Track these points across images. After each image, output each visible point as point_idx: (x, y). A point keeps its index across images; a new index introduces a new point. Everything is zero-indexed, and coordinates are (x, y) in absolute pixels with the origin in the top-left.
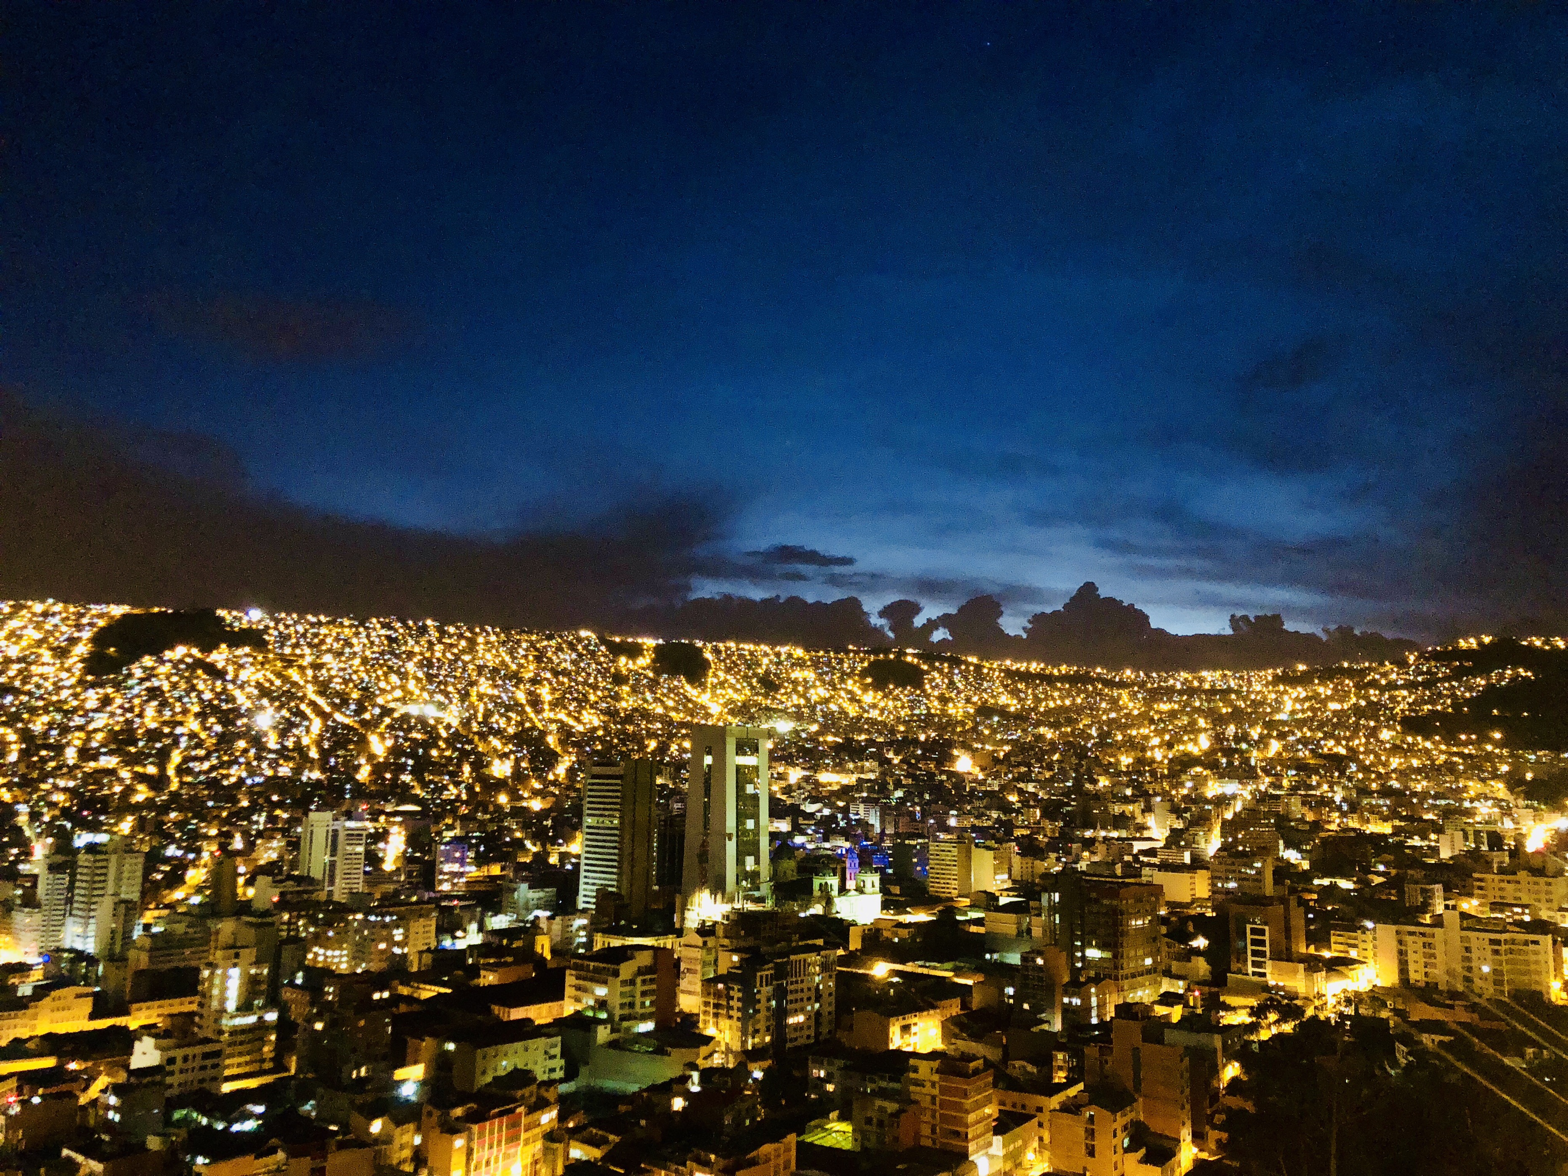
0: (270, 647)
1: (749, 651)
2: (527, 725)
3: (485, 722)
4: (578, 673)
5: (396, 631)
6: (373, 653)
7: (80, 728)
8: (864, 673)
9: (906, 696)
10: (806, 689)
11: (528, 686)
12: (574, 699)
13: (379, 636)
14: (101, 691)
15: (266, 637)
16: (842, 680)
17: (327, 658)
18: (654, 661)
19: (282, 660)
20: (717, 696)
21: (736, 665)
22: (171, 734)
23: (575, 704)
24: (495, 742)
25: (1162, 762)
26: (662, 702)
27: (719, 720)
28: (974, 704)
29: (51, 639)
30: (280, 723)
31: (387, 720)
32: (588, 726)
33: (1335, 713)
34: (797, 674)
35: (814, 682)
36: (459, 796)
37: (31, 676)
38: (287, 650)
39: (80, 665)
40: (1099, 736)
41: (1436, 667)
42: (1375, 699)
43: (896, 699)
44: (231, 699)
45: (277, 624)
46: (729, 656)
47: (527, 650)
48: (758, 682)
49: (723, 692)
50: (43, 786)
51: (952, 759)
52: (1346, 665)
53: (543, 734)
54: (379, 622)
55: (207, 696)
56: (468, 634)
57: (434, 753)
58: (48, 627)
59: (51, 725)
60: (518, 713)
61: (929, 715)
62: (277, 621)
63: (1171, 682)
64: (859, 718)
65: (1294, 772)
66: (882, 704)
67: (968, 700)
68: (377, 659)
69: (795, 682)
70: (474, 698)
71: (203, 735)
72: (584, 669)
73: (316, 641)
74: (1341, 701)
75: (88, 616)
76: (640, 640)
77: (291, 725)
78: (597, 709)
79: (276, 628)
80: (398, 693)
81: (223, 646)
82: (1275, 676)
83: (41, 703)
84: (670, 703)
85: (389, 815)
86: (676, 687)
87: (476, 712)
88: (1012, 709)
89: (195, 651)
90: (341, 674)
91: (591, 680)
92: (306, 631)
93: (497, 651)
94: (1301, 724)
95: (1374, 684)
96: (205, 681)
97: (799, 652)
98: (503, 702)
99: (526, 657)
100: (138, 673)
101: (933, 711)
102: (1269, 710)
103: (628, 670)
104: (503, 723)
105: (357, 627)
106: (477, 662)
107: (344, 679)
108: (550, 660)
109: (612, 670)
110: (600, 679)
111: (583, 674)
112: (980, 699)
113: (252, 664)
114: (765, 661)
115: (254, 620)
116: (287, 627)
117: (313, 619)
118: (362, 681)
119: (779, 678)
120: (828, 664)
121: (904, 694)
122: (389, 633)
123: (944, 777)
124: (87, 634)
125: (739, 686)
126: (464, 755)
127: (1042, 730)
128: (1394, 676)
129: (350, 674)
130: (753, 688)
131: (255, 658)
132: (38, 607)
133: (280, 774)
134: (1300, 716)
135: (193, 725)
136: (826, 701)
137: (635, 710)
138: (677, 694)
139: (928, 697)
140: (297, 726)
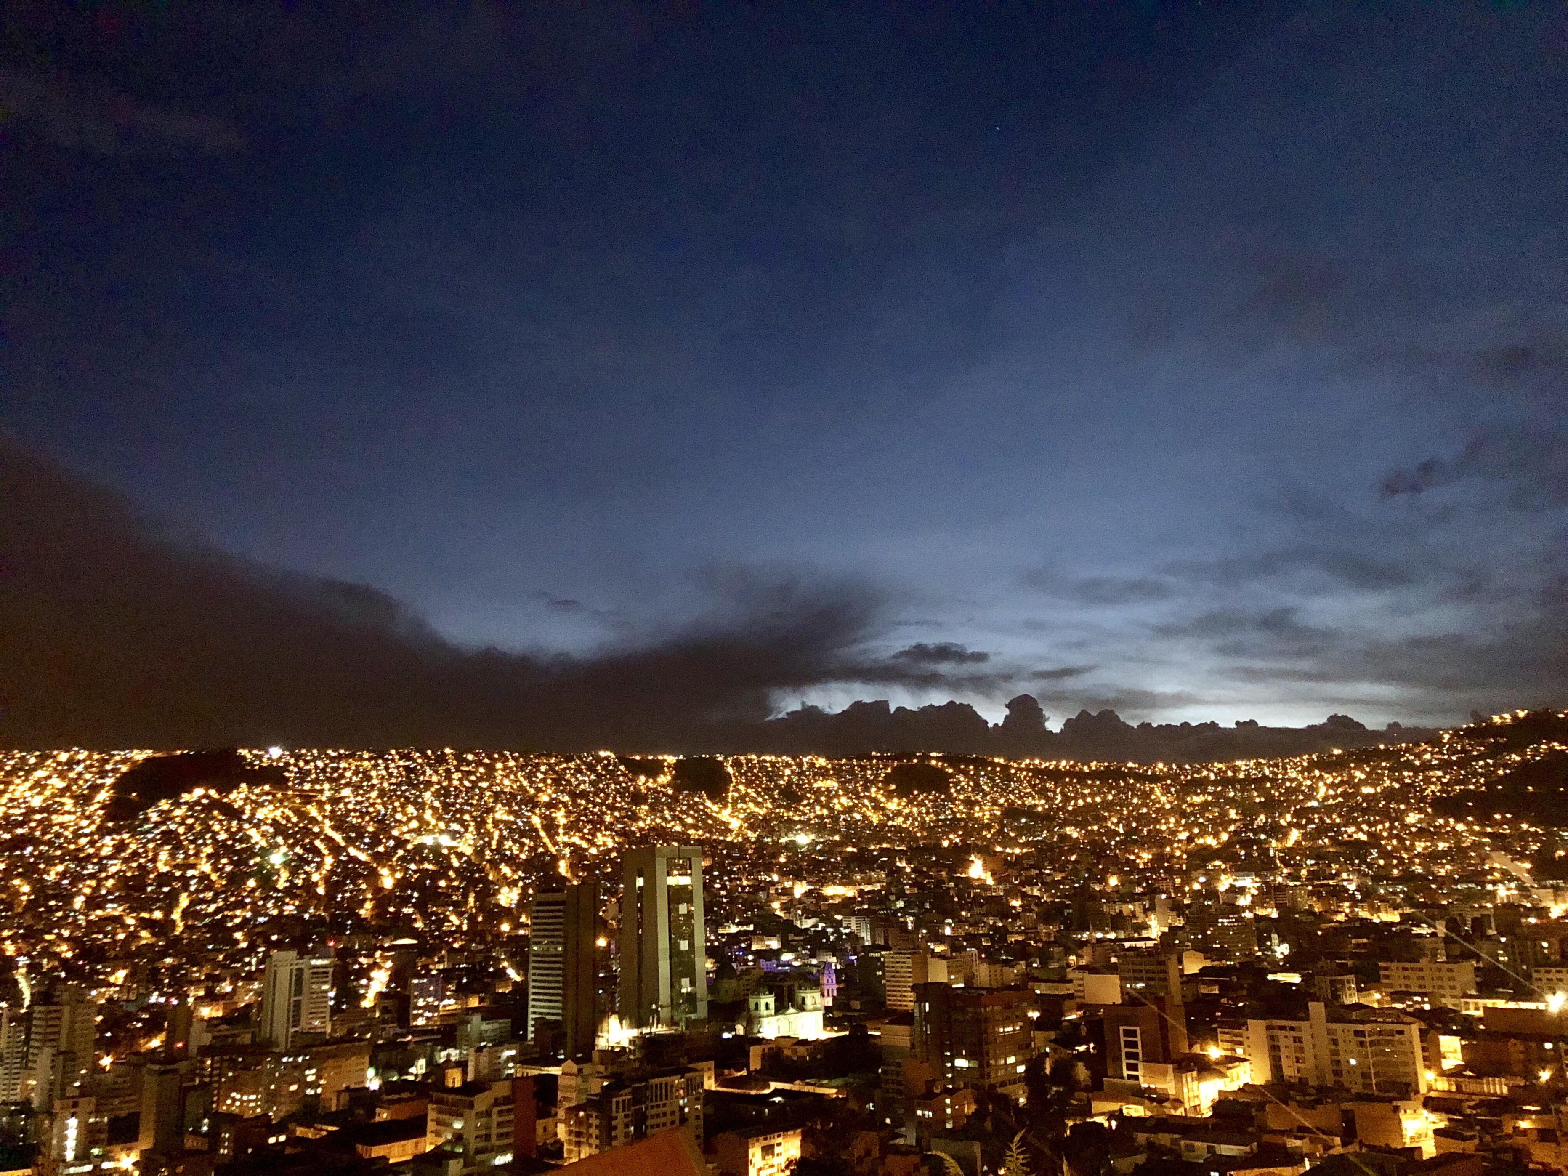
0: (290, 784)
1: (770, 762)
2: (541, 850)
3: (499, 850)
4: (596, 794)
5: (414, 761)
6: (390, 784)
7: (92, 876)
8: (888, 780)
9: (930, 801)
10: (830, 799)
11: (543, 810)
12: (589, 822)
13: (398, 767)
14: (117, 837)
15: (287, 774)
16: (866, 789)
17: (346, 792)
18: (674, 778)
19: (300, 796)
20: (738, 811)
21: (757, 777)
22: (183, 876)
23: (589, 826)
24: (506, 870)
25: (1180, 857)
26: (680, 819)
27: (737, 835)
28: (1001, 805)
29: (74, 788)
30: (292, 860)
31: (401, 852)
32: (602, 849)
33: (1366, 797)
34: (821, 784)
35: (837, 791)
36: (459, 927)
37: (51, 826)
38: (307, 786)
39: (101, 812)
40: (1125, 834)
41: (1470, 745)
42: (1407, 781)
43: (921, 804)
44: (247, 838)
45: (297, 760)
46: (750, 769)
47: (544, 773)
48: (779, 794)
49: (745, 806)
50: (48, 937)
51: (966, 864)
52: (1382, 747)
53: (555, 859)
54: (397, 753)
55: (222, 836)
56: (487, 761)
57: (442, 883)
58: (72, 775)
59: (63, 875)
60: (531, 838)
61: (954, 818)
62: (298, 758)
63: (1205, 773)
64: (882, 825)
65: (1313, 862)
66: (906, 811)
67: (994, 802)
68: (395, 790)
69: (818, 792)
70: (490, 826)
71: (214, 877)
72: (602, 791)
73: (335, 775)
74: (1374, 785)
75: (112, 762)
76: (660, 758)
77: (302, 861)
78: (612, 830)
79: (296, 765)
80: (414, 824)
81: (244, 786)
82: (1310, 761)
83: (58, 853)
84: (690, 821)
85: (385, 949)
86: (696, 803)
87: (491, 838)
88: (1040, 809)
89: (213, 793)
90: (358, 807)
91: (610, 801)
92: (326, 765)
93: (515, 775)
94: (1329, 810)
95: (1409, 765)
96: (221, 821)
97: (821, 762)
98: (519, 828)
99: (544, 780)
100: (154, 817)
101: (958, 816)
102: (1301, 797)
103: (648, 788)
104: (515, 849)
105: (376, 759)
106: (494, 789)
107: (361, 812)
108: (569, 782)
109: (632, 789)
110: (619, 799)
111: (602, 795)
112: (1007, 801)
113: (270, 802)
114: (787, 772)
115: (275, 757)
116: (307, 762)
117: (334, 754)
118: (378, 812)
119: (801, 789)
120: (851, 772)
121: (928, 799)
122: (407, 763)
123: (952, 884)
124: (109, 781)
125: (760, 799)
126: (472, 882)
127: (1069, 830)
128: (1427, 756)
129: (367, 807)
130: (774, 800)
131: (274, 795)
132: (63, 757)
133: (286, 913)
134: (1331, 802)
135: (206, 867)
136: (849, 810)
137: (652, 829)
138: (697, 811)
139: (953, 800)
140: (308, 863)
